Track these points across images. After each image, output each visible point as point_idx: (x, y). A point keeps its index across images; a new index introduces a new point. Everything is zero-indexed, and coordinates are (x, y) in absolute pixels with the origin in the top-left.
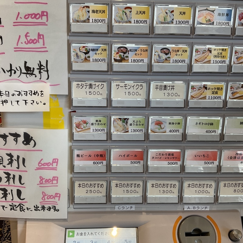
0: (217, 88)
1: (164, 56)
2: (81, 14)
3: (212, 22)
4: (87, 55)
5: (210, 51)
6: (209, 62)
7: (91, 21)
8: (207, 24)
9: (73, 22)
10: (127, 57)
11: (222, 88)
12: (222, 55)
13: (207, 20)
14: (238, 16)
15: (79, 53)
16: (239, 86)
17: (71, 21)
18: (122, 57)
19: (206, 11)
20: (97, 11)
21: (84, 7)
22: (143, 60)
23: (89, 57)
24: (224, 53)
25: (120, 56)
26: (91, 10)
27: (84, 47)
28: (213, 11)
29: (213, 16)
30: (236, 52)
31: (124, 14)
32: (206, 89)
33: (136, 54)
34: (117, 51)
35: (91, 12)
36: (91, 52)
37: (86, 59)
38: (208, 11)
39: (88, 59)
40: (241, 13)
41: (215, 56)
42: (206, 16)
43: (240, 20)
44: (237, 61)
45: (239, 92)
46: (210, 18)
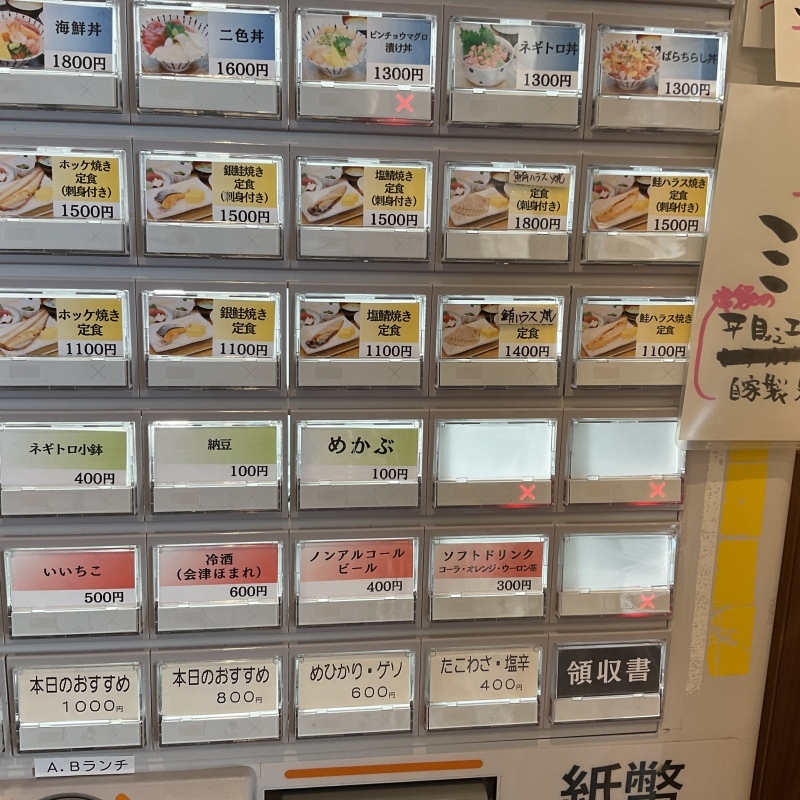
0: (98, 312)
3: (34, 57)
5: (48, 171)
6: (46, 211)
8: (15, 65)
11: (116, 314)
12: (98, 187)
13: (12, 47)
14: (139, 33)
16: (184, 305)
19: (6, 13)
24: (102, 179)
28: (35, 14)
29: (38, 33)
30: (151, 176)
32: (54, 316)
38: (13, 14)
40: (150, 21)
41: (69, 191)
42: (6, 30)
43: (150, 51)
44: (162, 208)
45: (189, 329)
46: (24, 41)
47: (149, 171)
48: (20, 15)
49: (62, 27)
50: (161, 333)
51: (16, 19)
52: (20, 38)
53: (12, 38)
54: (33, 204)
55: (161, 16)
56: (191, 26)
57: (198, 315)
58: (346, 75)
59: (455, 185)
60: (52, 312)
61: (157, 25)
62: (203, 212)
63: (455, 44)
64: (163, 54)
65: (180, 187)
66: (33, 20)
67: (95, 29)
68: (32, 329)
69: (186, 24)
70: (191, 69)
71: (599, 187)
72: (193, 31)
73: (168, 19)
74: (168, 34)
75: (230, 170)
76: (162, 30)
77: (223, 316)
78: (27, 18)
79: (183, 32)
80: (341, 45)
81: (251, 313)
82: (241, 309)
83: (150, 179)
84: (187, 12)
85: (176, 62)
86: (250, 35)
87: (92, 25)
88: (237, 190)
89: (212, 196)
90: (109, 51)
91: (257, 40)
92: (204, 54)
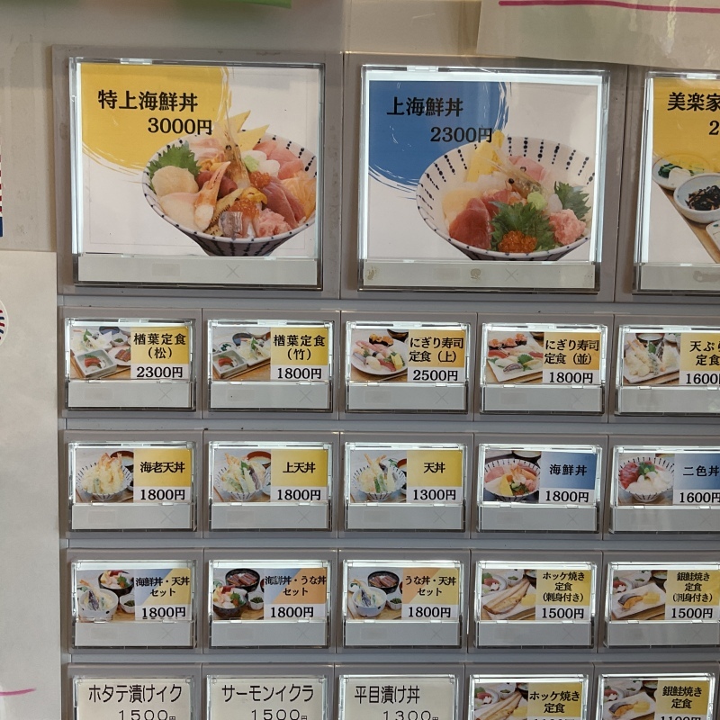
0: (562, 693)
1: (380, 598)
2: (103, 474)
3: (531, 493)
4: (124, 599)
5: (533, 582)
6: (529, 614)
7: (137, 495)
8: (515, 500)
9: (81, 500)
10: (258, 600)
11: (577, 695)
12: (573, 593)
13: (514, 486)
14: (618, 473)
15: (99, 593)
16: (633, 686)
17: (73, 497)
18: (239, 603)
19: (511, 460)
20: (158, 465)
21: (115, 455)
22: (311, 611)
23: (131, 604)
24: (577, 587)
25: (235, 599)
26: (137, 462)
27: (113, 573)
28: (534, 460)
29: (535, 475)
30: (617, 583)
31: (247, 472)
32: (526, 697)
33: (287, 592)
34: (225, 584)
35: (137, 469)
36: (137, 590)
37: (119, 609)
38: (517, 461)
39: (127, 608)
40: (626, 462)
41: (549, 597)
42: (511, 474)
44: (624, 609)
45: (636, 706)
46: (523, 480)
47: (616, 579)
48: (522, 461)
49: (555, 469)
50: (612, 710)
51: (519, 464)
52: (521, 479)
53: (514, 479)
54: (520, 608)
55: (636, 458)
56: (660, 466)
57: (644, 694)
60: (525, 694)
61: (633, 466)
62: (657, 612)
64: (635, 488)
65: (641, 591)
66: (532, 464)
67: (582, 470)
68: (507, 708)
69: (657, 464)
70: (658, 499)
72: (662, 470)
73: (641, 460)
74: (640, 472)
75: (682, 576)
76: (636, 469)
77: (664, 694)
78: (528, 463)
79: (653, 470)
81: (688, 691)
82: (680, 688)
83: (616, 586)
84: (657, 455)
85: (646, 493)
86: (708, 470)
87: (579, 467)
88: (687, 592)
89: (666, 597)
90: (593, 487)
91: (714, 474)
92: (669, 487)
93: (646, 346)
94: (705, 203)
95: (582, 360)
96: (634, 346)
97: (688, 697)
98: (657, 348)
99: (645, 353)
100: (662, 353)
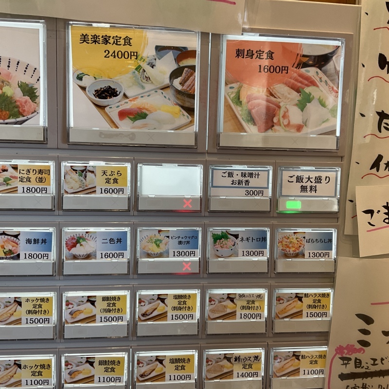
0: (41, 365)
3: (15, 255)
5: (20, 304)
6: (18, 321)
8: (6, 258)
11: (49, 366)
12: (43, 310)
13: (5, 251)
14: (65, 243)
16: (81, 360)
19: (3, 236)
24: (45, 306)
28: (16, 236)
29: (17, 244)
30: (68, 304)
32: (20, 368)
40: (70, 237)
41: (29, 312)
42: (3, 244)
43: (69, 250)
44: (72, 318)
45: (83, 371)
46: (11, 248)
47: (67, 301)
48: (9, 237)
49: (29, 241)
50: (70, 374)
51: (7, 238)
52: (9, 247)
53: (5, 247)
54: (13, 319)
55: (75, 234)
56: (89, 238)
57: (88, 365)
58: (160, 255)
59: (211, 300)
60: (19, 366)
61: (73, 239)
62: (91, 319)
63: (210, 240)
64: (74, 251)
65: (81, 308)
66: (15, 239)
67: (44, 241)
68: (10, 374)
69: (87, 237)
70: (88, 257)
71: (279, 299)
72: (89, 240)
73: (78, 236)
74: (78, 242)
75: (105, 299)
76: (75, 240)
77: (100, 364)
78: (12, 238)
79: (85, 241)
80: (157, 243)
81: (113, 362)
82: (108, 361)
83: (67, 305)
84: (87, 232)
85: (81, 254)
86: (116, 241)
87: (43, 240)
88: (108, 307)
89: (96, 311)
90: (50, 251)
91: (119, 242)
92: (94, 250)
93: (77, 173)
94: (104, 95)
95: (41, 180)
96: (69, 172)
97: (113, 366)
98: (83, 174)
99: (76, 176)
100: (86, 177)
